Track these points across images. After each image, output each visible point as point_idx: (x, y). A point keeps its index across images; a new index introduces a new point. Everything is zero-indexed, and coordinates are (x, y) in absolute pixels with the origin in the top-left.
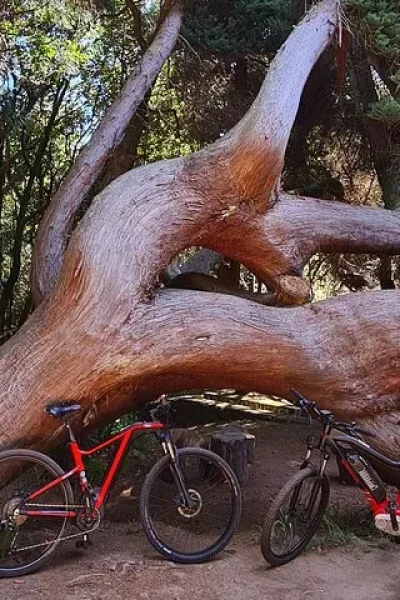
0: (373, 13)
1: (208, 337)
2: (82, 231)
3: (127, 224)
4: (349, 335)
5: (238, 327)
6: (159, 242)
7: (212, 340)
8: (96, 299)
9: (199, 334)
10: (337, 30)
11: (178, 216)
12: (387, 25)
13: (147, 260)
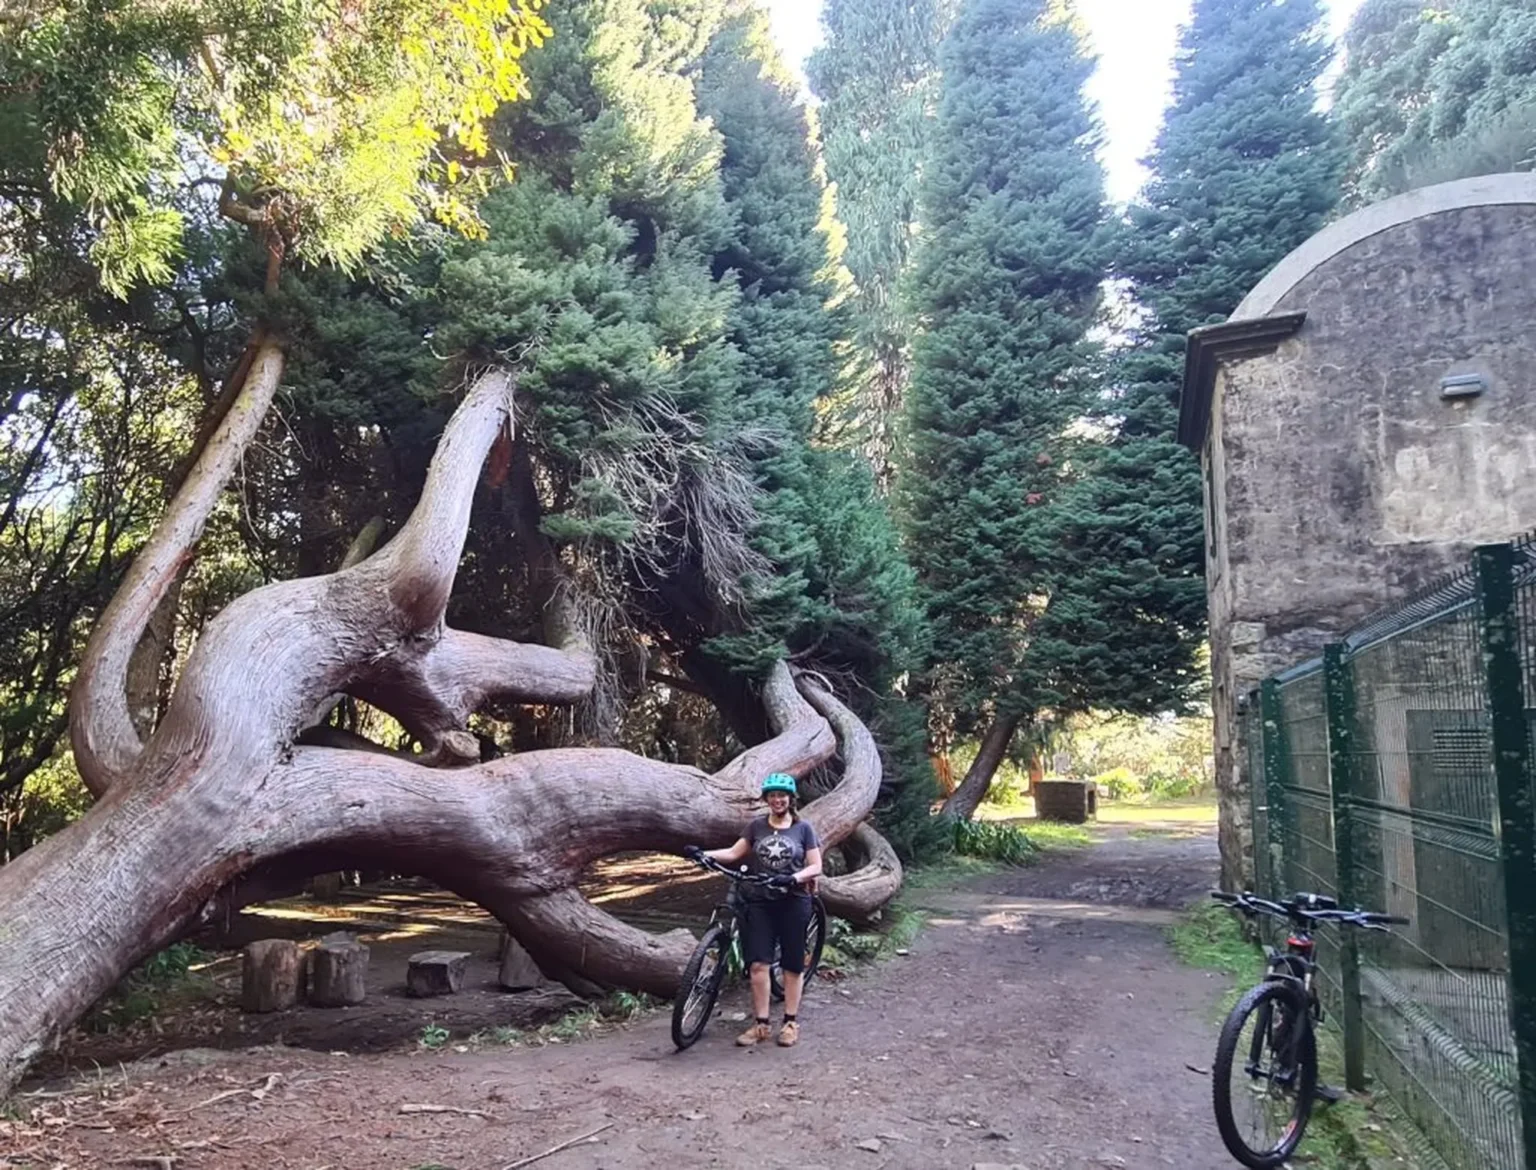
0: (549, 404)
1: (362, 806)
2: (199, 669)
3: (259, 663)
4: (526, 801)
5: (399, 793)
6: (301, 686)
7: (366, 809)
8: (224, 759)
9: (350, 801)
10: (508, 418)
11: (325, 655)
12: (566, 421)
13: (286, 709)
